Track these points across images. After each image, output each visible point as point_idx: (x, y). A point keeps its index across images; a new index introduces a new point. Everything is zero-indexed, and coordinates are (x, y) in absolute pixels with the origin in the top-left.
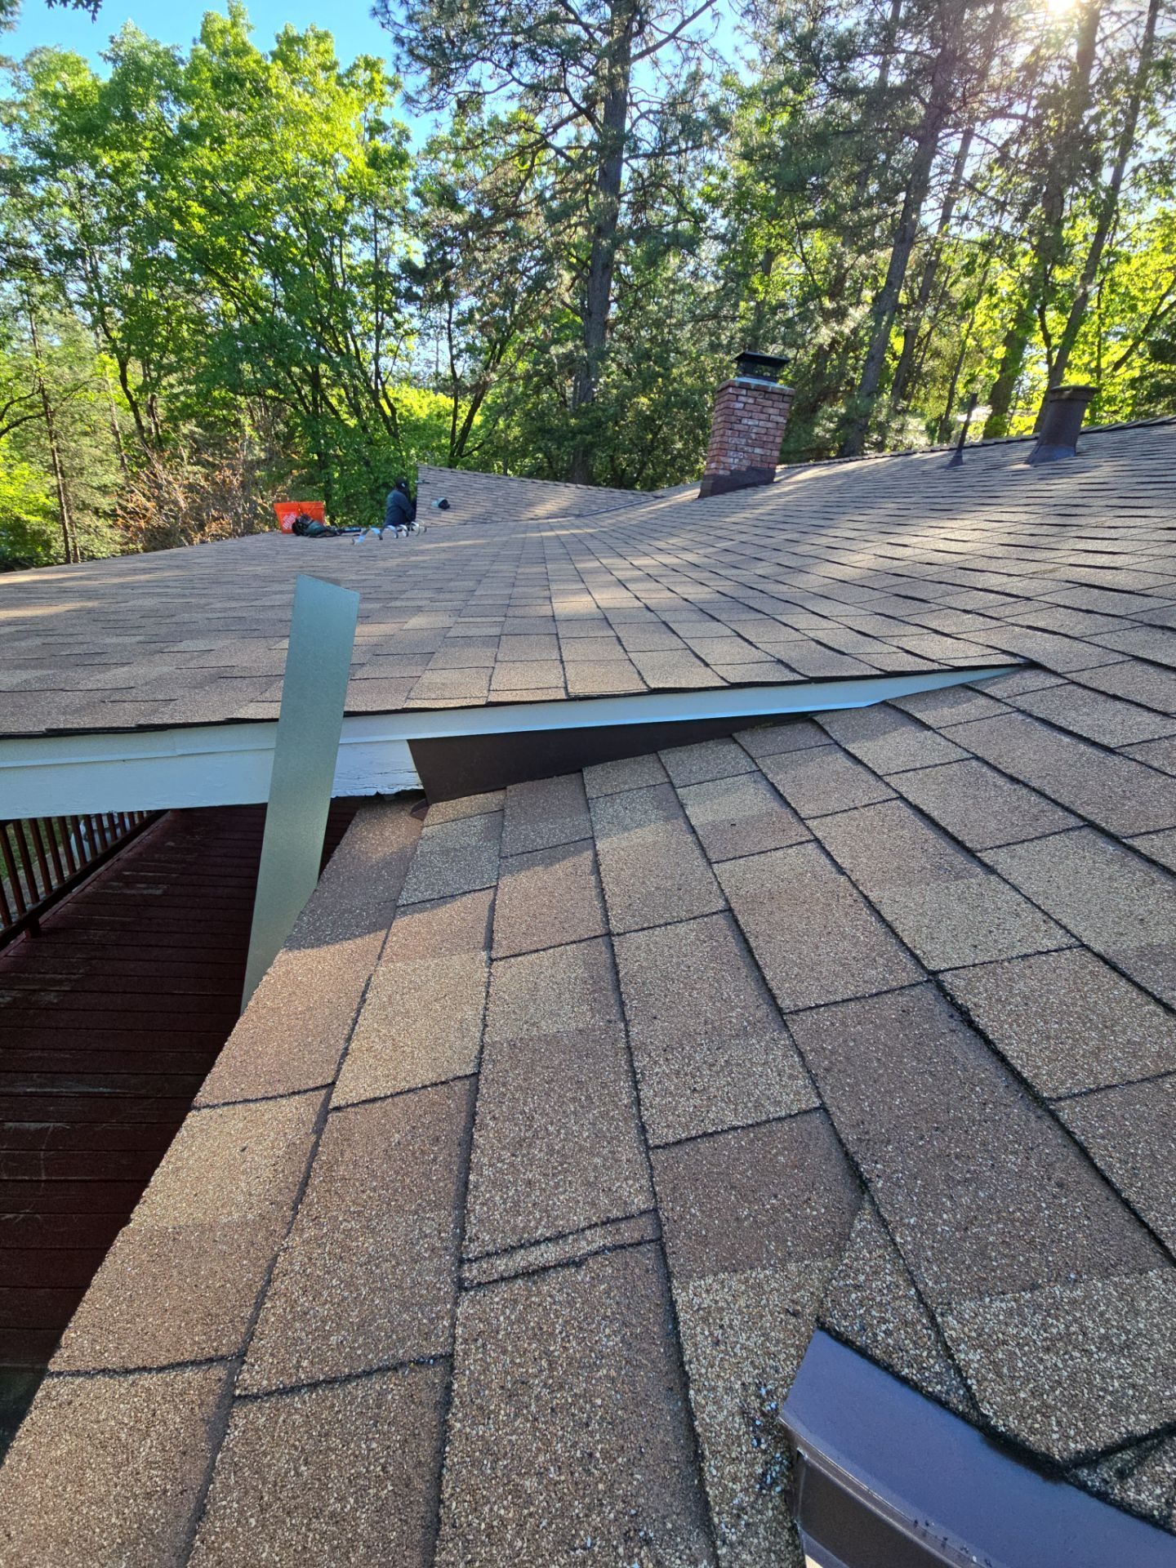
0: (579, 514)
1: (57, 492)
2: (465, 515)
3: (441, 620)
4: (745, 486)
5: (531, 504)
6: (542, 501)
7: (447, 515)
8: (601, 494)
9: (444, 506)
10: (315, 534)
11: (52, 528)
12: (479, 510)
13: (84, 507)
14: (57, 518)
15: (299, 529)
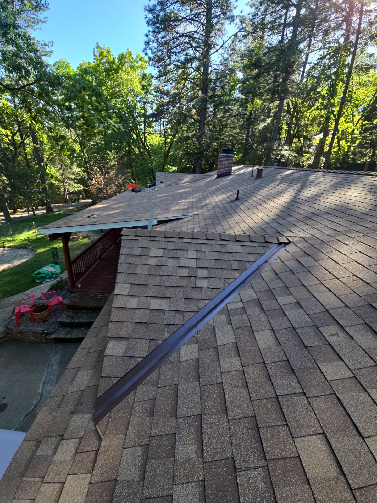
0: (192, 181)
1: (62, 175)
2: (166, 184)
3: (159, 211)
4: (225, 176)
5: (181, 180)
6: (183, 179)
7: (162, 184)
8: (197, 176)
9: (162, 182)
10: (136, 192)
11: (60, 185)
12: (169, 182)
13: (69, 178)
14: (62, 182)
15: (133, 190)
